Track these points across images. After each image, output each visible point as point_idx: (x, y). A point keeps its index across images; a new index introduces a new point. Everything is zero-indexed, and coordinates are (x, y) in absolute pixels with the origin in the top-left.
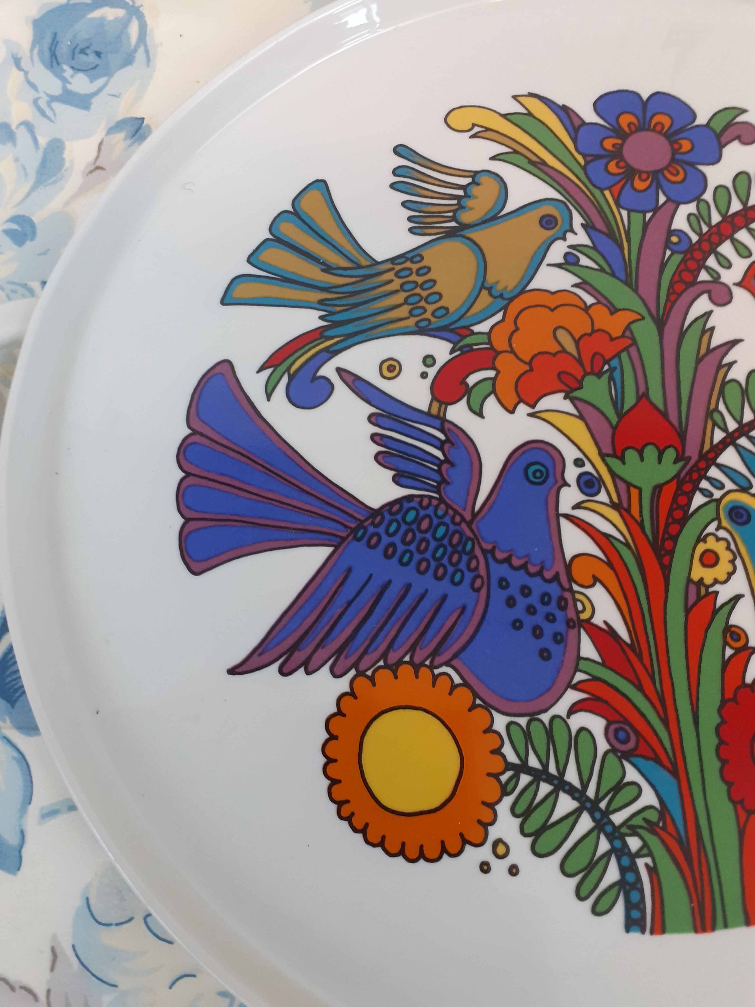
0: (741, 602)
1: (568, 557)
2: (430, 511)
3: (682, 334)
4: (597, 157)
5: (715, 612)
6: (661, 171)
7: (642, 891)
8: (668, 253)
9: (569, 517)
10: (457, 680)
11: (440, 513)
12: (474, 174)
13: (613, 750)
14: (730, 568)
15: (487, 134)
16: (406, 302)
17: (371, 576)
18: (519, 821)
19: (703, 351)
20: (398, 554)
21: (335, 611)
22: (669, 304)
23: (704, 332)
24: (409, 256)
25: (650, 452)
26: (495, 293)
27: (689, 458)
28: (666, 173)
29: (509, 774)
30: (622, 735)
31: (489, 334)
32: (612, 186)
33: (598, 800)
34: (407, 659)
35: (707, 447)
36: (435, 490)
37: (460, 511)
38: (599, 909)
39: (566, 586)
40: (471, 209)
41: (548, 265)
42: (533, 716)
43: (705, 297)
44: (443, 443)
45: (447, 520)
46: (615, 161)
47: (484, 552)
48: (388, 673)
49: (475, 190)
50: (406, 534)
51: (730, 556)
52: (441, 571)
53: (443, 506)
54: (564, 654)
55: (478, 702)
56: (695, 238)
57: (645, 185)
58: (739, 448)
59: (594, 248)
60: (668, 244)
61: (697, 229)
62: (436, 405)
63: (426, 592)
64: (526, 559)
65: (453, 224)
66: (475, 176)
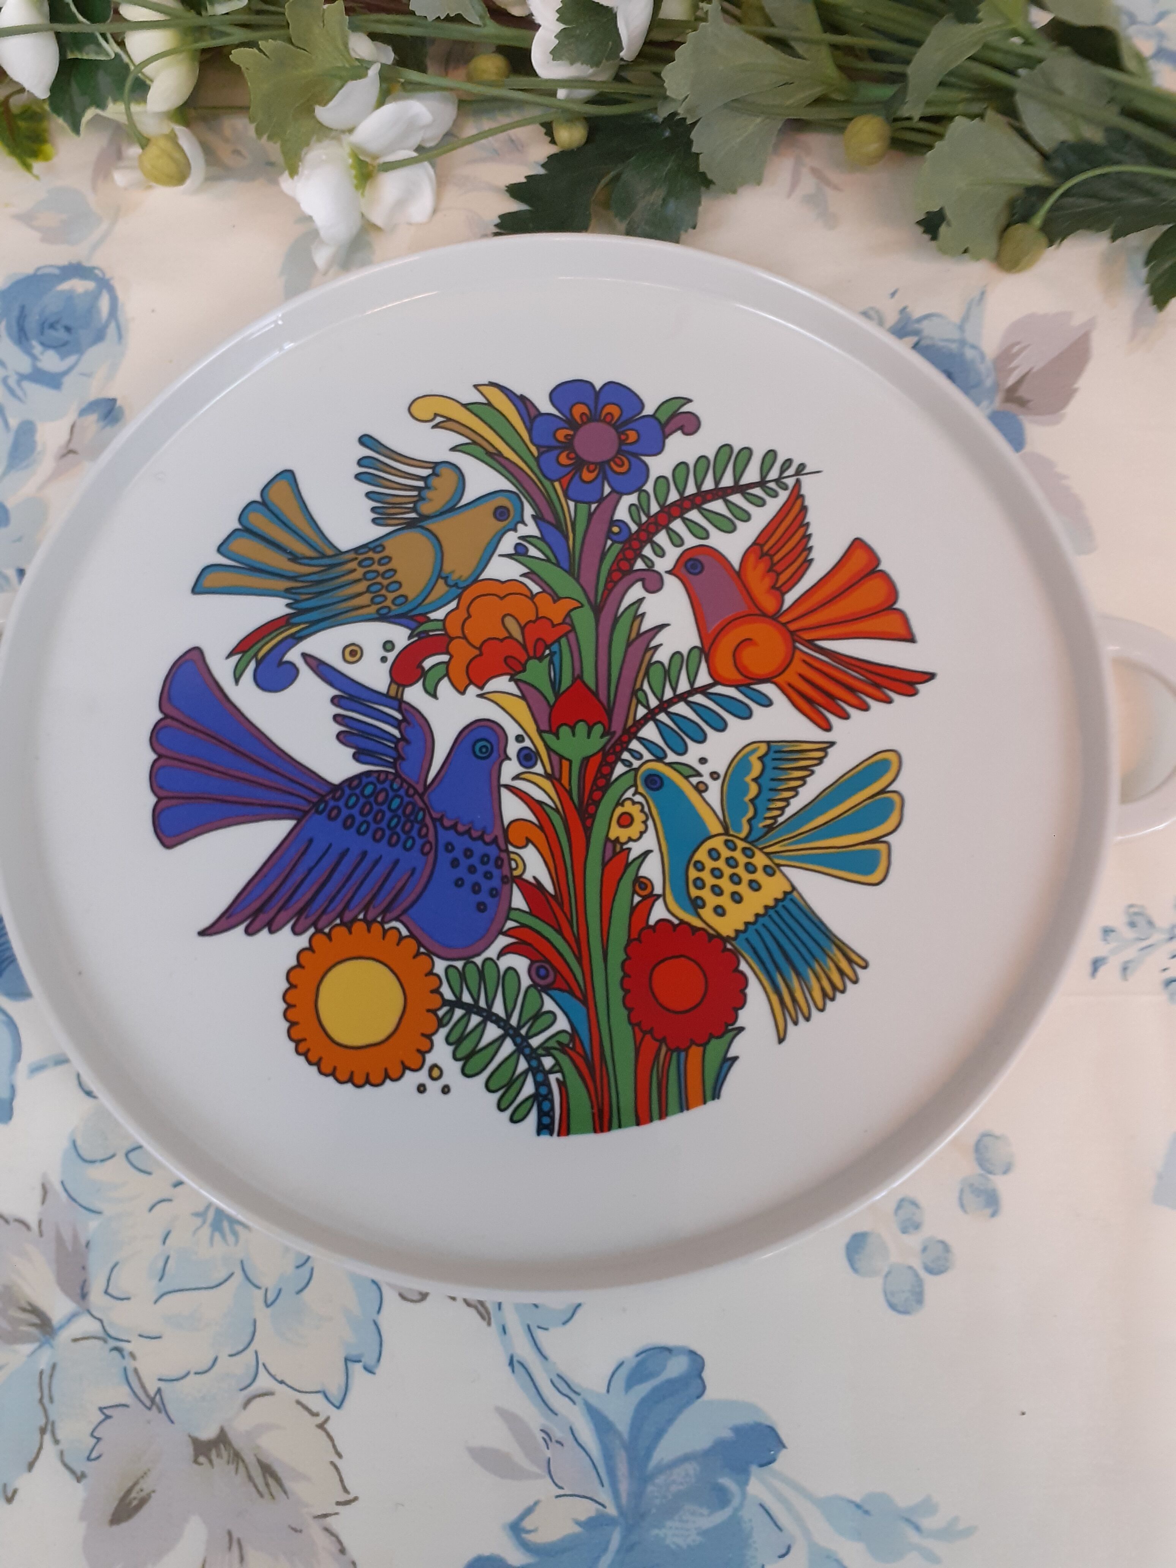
0: (650, 856)
1: (506, 823)
2: (387, 785)
3: (616, 620)
4: (550, 448)
5: (628, 865)
6: (608, 462)
7: (552, 1101)
8: (609, 542)
9: (509, 788)
10: (404, 932)
11: (395, 786)
12: (435, 465)
13: (535, 985)
14: (642, 828)
15: (448, 425)
16: (367, 591)
17: (330, 845)
18: (452, 1048)
19: (633, 635)
20: (357, 824)
21: (297, 876)
22: (607, 592)
23: (636, 617)
24: (371, 546)
25: (581, 728)
26: (451, 581)
27: (614, 732)
28: (612, 464)
29: (445, 1009)
30: (542, 972)
31: (444, 621)
32: (562, 477)
33: (520, 1026)
34: (361, 916)
35: (630, 722)
36: (392, 765)
37: (414, 784)
38: (516, 1118)
39: (503, 847)
40: (431, 500)
41: (500, 555)
42: (468, 960)
43: (639, 585)
44: (400, 722)
45: (402, 792)
46: (567, 452)
47: (434, 820)
48: (344, 930)
49: (434, 481)
50: (364, 806)
51: (643, 817)
52: (394, 839)
53: (398, 780)
54: (498, 905)
55: (422, 950)
56: (634, 528)
57: (593, 475)
58: (658, 723)
59: (542, 539)
60: (609, 534)
61: (636, 519)
62: (394, 687)
63: (381, 857)
64: (470, 825)
65: (413, 515)
66: (435, 466)
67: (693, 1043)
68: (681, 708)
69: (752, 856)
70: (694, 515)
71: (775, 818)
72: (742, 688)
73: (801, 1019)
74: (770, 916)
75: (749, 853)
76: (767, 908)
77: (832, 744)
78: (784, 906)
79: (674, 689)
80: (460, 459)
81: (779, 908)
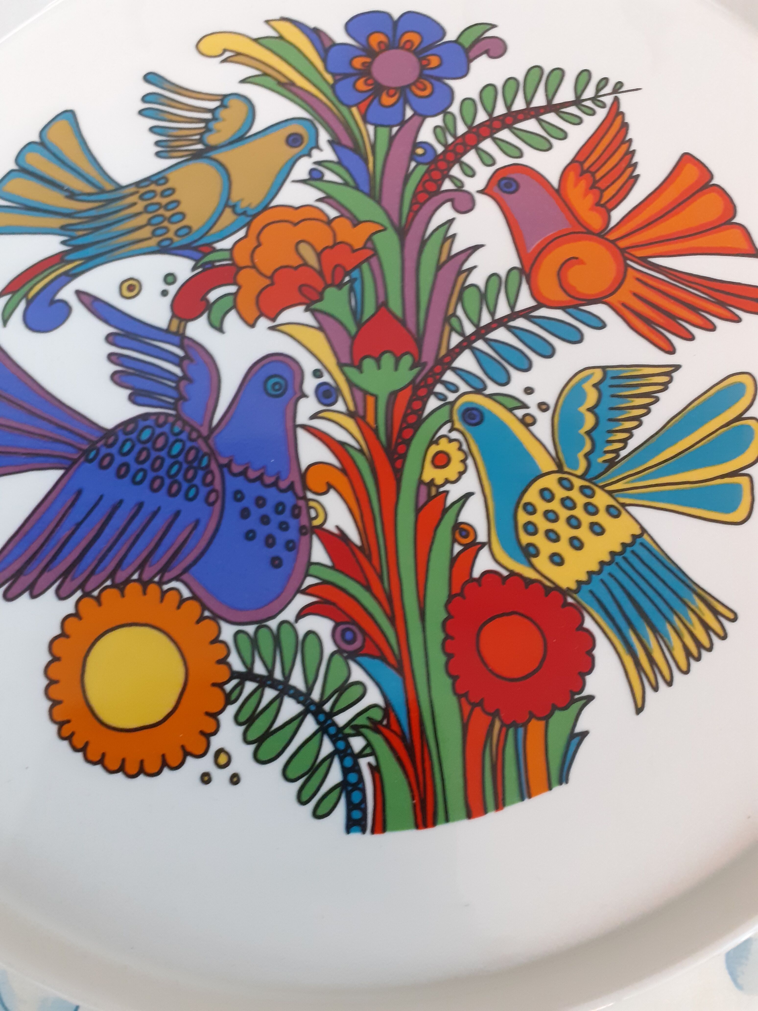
0: (471, 500)
1: (304, 466)
2: (166, 429)
3: (423, 244)
4: (346, 76)
5: (445, 510)
6: (409, 86)
7: (363, 791)
8: (413, 164)
9: (306, 427)
10: (186, 593)
11: (176, 430)
12: (224, 96)
13: (340, 651)
14: (461, 468)
15: (238, 58)
16: (149, 223)
17: (101, 497)
18: (242, 728)
19: (444, 258)
20: (131, 473)
21: (64, 532)
22: (412, 214)
23: (446, 238)
24: (155, 179)
25: (388, 360)
26: (239, 210)
27: (425, 364)
28: (414, 88)
29: (234, 682)
30: (349, 635)
31: (231, 250)
32: (360, 103)
33: (323, 702)
34: (135, 577)
35: (443, 352)
36: (172, 406)
37: (197, 427)
38: (320, 812)
39: (300, 494)
40: (218, 131)
41: (294, 181)
42: (261, 623)
43: (448, 206)
44: (182, 359)
46: (364, 79)
47: (220, 466)
48: (115, 592)
49: (222, 113)
50: (140, 453)
51: (461, 456)
52: (175, 488)
53: (179, 423)
54: (295, 560)
55: (207, 614)
56: (440, 149)
57: (393, 100)
58: (475, 351)
59: (339, 163)
60: (413, 156)
61: (442, 140)
62: (175, 322)
63: (159, 509)
64: (262, 471)
65: (200, 146)
66: (224, 99)
67: (532, 716)
68: (501, 334)
69: (592, 496)
70: (505, 135)
71: (617, 451)
72: (571, 310)
73: (662, 685)
74: (617, 564)
75: (588, 492)
76: (613, 554)
77: (677, 367)
78: (633, 552)
79: (492, 314)
80: (249, 90)
81: (628, 554)
